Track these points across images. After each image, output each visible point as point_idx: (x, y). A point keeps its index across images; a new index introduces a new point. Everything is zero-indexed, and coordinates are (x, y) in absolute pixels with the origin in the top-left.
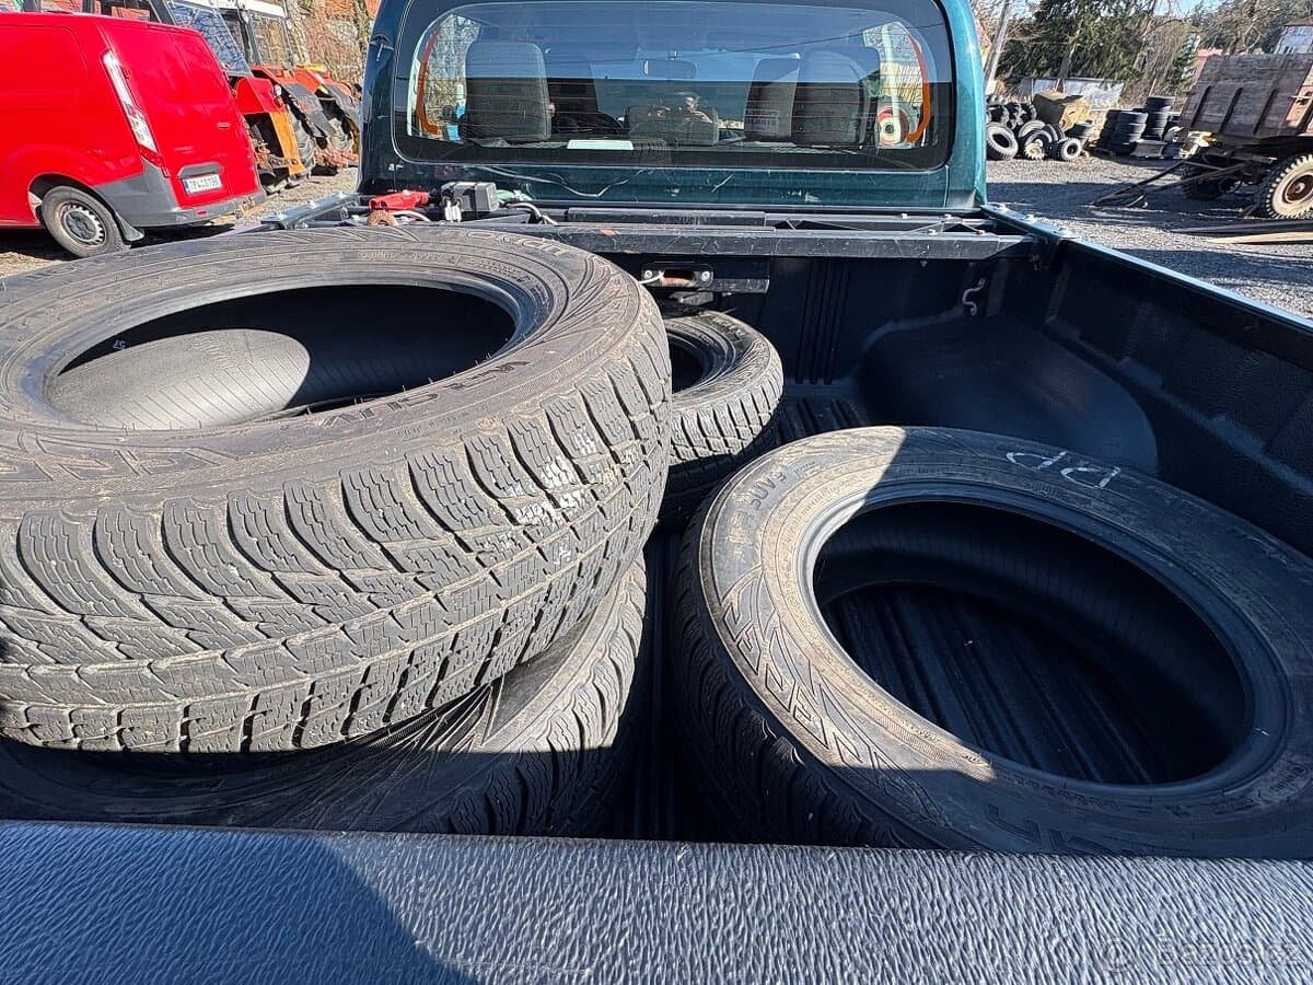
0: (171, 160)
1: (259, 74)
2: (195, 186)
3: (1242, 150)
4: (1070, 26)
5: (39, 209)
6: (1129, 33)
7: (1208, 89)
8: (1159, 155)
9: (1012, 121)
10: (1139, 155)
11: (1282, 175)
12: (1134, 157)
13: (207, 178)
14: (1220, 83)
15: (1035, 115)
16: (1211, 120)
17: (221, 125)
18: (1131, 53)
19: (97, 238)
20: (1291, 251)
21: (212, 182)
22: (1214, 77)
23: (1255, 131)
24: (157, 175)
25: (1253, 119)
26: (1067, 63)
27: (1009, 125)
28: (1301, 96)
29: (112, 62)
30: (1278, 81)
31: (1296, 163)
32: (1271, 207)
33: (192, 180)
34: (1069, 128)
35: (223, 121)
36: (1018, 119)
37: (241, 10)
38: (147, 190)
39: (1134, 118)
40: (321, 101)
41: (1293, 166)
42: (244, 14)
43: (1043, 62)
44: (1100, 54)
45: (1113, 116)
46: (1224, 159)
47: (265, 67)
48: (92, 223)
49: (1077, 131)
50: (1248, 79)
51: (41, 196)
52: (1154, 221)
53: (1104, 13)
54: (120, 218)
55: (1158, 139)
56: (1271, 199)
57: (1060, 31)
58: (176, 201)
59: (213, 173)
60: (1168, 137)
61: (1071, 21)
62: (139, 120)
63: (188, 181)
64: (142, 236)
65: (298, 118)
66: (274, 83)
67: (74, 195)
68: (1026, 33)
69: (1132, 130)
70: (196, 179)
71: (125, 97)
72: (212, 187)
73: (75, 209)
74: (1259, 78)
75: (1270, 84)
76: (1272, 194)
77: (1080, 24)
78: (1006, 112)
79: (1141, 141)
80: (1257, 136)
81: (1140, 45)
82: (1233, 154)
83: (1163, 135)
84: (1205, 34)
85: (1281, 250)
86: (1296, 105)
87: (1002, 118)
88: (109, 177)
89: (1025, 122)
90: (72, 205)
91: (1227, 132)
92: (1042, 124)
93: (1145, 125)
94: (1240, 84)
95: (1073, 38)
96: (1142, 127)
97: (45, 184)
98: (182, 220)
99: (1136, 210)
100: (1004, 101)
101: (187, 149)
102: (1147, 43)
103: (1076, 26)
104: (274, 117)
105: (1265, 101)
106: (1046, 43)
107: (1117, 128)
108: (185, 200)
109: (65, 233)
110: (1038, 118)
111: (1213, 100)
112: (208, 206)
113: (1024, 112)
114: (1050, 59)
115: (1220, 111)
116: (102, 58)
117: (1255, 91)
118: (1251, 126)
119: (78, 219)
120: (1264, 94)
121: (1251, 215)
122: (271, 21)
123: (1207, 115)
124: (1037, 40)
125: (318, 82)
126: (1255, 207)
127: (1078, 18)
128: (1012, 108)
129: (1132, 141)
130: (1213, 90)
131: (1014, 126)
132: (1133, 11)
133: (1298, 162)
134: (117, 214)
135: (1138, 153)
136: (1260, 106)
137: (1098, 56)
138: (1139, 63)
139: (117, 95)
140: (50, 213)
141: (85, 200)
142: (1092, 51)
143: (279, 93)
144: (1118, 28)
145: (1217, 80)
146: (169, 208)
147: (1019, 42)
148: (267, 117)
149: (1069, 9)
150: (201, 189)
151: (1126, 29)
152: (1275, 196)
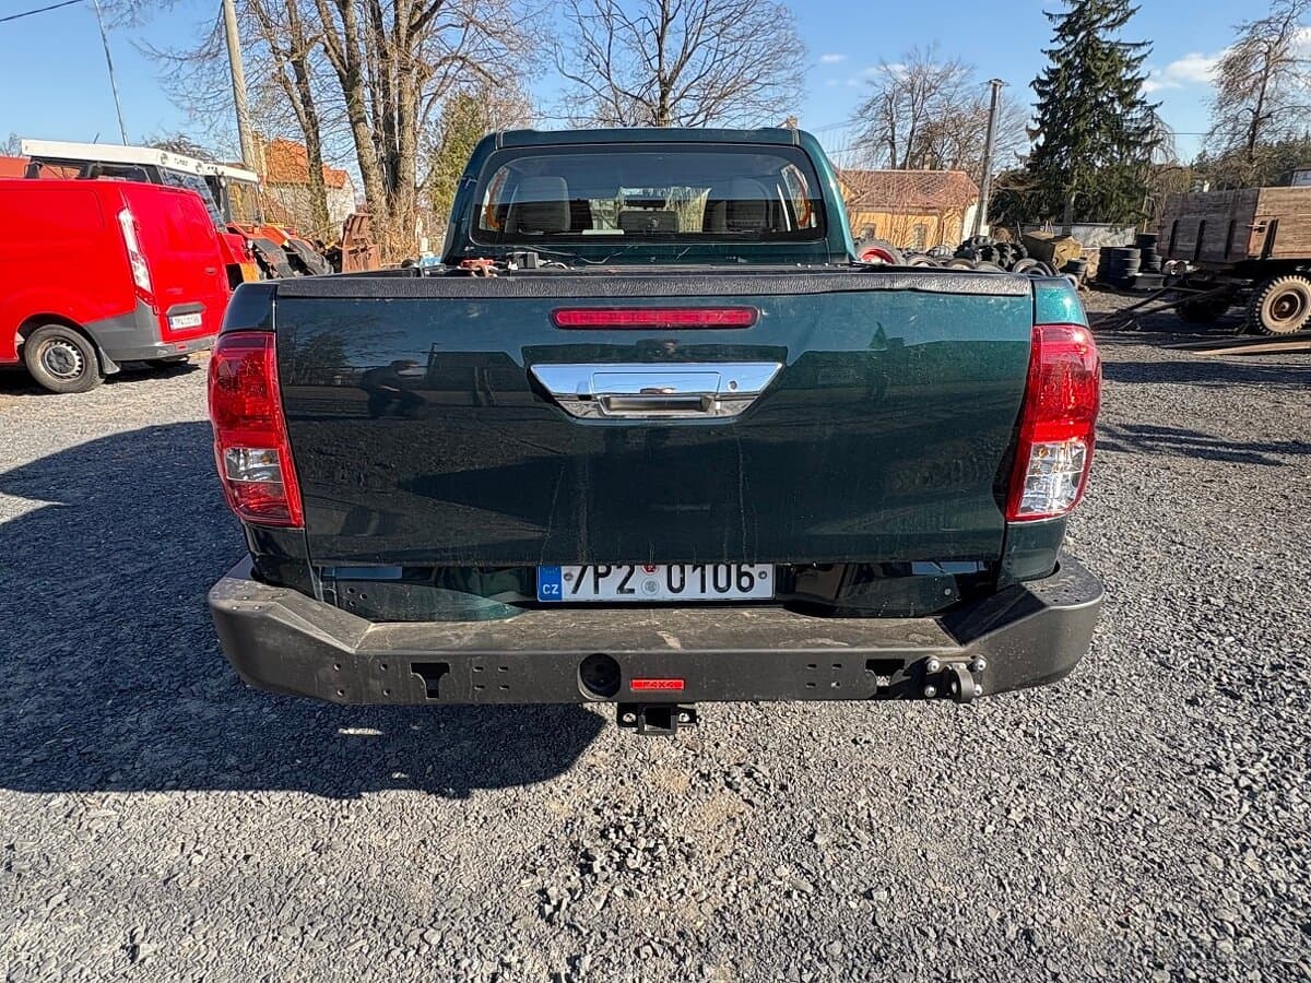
0: (163, 298)
1: (232, 230)
2: (178, 323)
3: (1220, 275)
4: (1066, 176)
5: (22, 348)
6: (1129, 180)
7: (1176, 223)
8: (1161, 287)
9: (1004, 260)
10: (1140, 287)
11: (1264, 295)
12: (1135, 290)
13: (190, 316)
14: (1185, 216)
15: (1026, 254)
16: (1184, 249)
17: (210, 270)
18: (1136, 199)
19: (74, 372)
20: (1275, 359)
21: (194, 321)
22: (1178, 212)
23: (1226, 257)
24: (148, 313)
25: (1221, 246)
26: (1070, 210)
27: (1001, 263)
28: (1256, 224)
29: (126, 217)
30: (1233, 213)
31: (1273, 284)
32: (1262, 324)
33: (177, 318)
34: (1063, 265)
35: (210, 266)
36: (1010, 258)
37: (220, 177)
38: (136, 326)
39: (1127, 254)
40: (288, 256)
41: (1271, 286)
42: (222, 180)
43: (1045, 209)
44: (1104, 201)
45: (1106, 253)
46: (1206, 282)
47: (236, 225)
48: (73, 358)
49: (1072, 267)
50: (1208, 212)
51: (26, 336)
52: (1148, 341)
53: (1099, 164)
54: (103, 353)
55: (1157, 272)
56: (1260, 317)
57: (1056, 180)
58: (160, 335)
59: (196, 312)
60: (1166, 270)
61: (1066, 170)
62: (140, 265)
63: (174, 318)
64: (118, 370)
65: (263, 269)
66: (246, 239)
67: (62, 332)
68: (1021, 183)
69: (1128, 264)
70: (180, 317)
71: (132, 245)
72: (193, 324)
73: (59, 345)
74: (1217, 212)
75: (1227, 216)
76: (1260, 313)
77: (1075, 173)
78: (996, 252)
79: (1140, 274)
80: (1229, 261)
81: (1144, 192)
82: (1214, 278)
83: (1161, 269)
84: (1212, 180)
85: (1265, 359)
86: (1254, 234)
87: (993, 257)
88: (98, 316)
89: (1017, 261)
90: (56, 342)
91: (1201, 259)
92: (1035, 262)
93: (1139, 261)
94: (1203, 217)
95: (1070, 187)
96: (1138, 263)
97: (32, 325)
98: (162, 354)
99: (1131, 332)
100: (992, 242)
101: (178, 291)
102: (1151, 190)
103: (1072, 175)
104: (243, 267)
105: (1227, 229)
106: (1043, 192)
107: (1112, 263)
108: (169, 335)
109: (43, 369)
110: (1030, 256)
111: (1183, 231)
112: (188, 342)
113: (1014, 252)
114: (1052, 208)
115: (1190, 241)
116: (118, 215)
117: (1217, 223)
118: (1220, 253)
119: (59, 354)
120: (1225, 224)
121: (1245, 333)
122: (246, 186)
123: (1181, 245)
124: (1034, 188)
125: (284, 238)
126: (1247, 325)
127: (1073, 169)
128: (1001, 248)
129: (1131, 275)
130: (1180, 223)
131: (1006, 265)
132: (1129, 162)
133: (1275, 283)
134: (100, 349)
135: (1140, 286)
136: (1224, 235)
137: (1102, 202)
138: (1148, 208)
139: (125, 244)
140: (33, 348)
141: (71, 336)
142: (1095, 198)
143: (250, 246)
144: (1116, 175)
145: (1182, 215)
146: (152, 341)
147: (1015, 191)
148: (238, 266)
149: (1062, 160)
150: (185, 326)
151: (1126, 177)
152: (1263, 313)
